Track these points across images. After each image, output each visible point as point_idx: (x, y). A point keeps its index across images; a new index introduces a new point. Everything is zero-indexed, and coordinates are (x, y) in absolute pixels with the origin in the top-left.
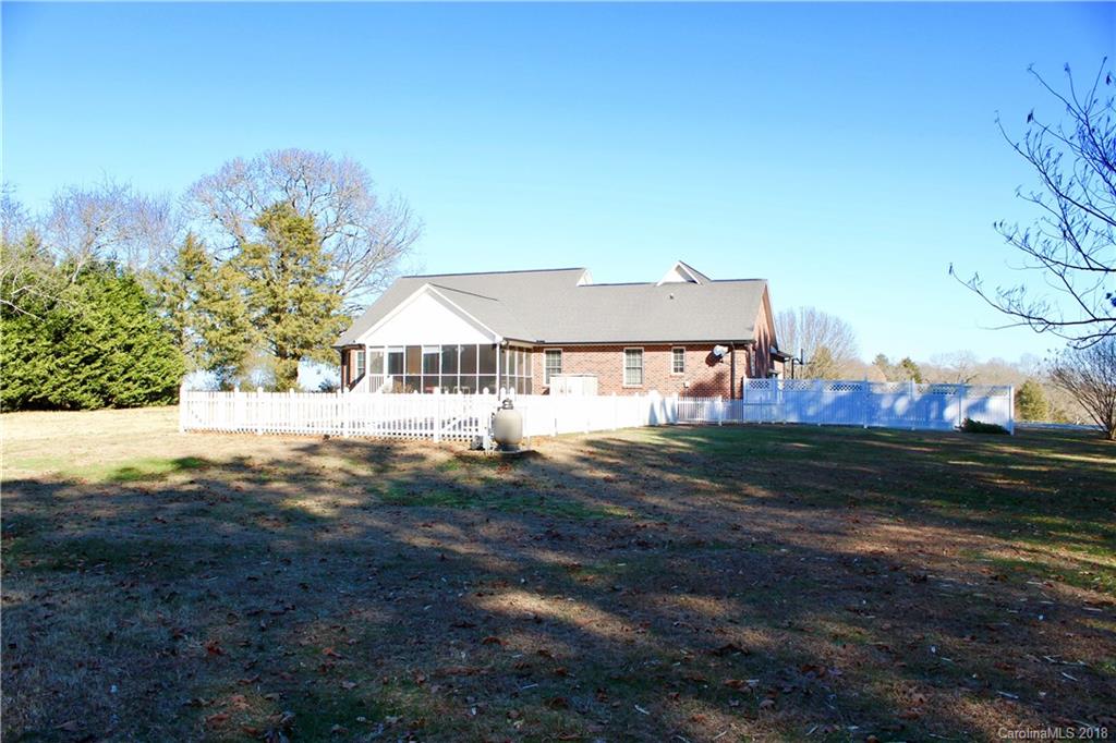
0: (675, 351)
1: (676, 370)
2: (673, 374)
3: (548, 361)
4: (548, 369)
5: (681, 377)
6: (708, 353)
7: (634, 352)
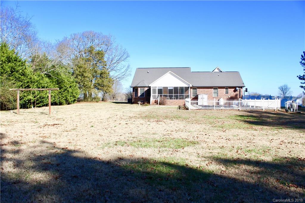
0: (226, 89)
1: (226, 93)
2: (225, 94)
3: (193, 91)
4: (193, 93)
5: (227, 95)
6: (234, 89)
7: (215, 89)
